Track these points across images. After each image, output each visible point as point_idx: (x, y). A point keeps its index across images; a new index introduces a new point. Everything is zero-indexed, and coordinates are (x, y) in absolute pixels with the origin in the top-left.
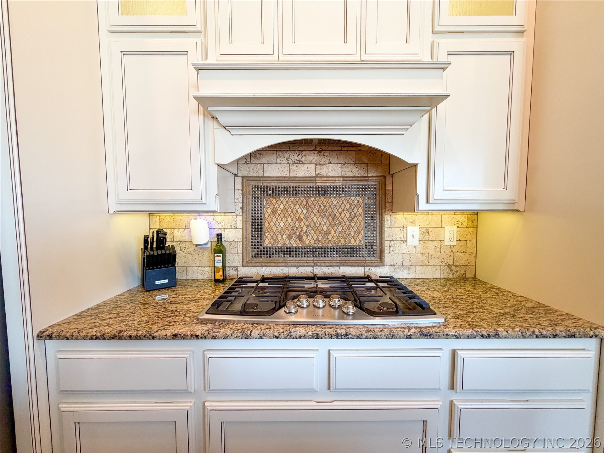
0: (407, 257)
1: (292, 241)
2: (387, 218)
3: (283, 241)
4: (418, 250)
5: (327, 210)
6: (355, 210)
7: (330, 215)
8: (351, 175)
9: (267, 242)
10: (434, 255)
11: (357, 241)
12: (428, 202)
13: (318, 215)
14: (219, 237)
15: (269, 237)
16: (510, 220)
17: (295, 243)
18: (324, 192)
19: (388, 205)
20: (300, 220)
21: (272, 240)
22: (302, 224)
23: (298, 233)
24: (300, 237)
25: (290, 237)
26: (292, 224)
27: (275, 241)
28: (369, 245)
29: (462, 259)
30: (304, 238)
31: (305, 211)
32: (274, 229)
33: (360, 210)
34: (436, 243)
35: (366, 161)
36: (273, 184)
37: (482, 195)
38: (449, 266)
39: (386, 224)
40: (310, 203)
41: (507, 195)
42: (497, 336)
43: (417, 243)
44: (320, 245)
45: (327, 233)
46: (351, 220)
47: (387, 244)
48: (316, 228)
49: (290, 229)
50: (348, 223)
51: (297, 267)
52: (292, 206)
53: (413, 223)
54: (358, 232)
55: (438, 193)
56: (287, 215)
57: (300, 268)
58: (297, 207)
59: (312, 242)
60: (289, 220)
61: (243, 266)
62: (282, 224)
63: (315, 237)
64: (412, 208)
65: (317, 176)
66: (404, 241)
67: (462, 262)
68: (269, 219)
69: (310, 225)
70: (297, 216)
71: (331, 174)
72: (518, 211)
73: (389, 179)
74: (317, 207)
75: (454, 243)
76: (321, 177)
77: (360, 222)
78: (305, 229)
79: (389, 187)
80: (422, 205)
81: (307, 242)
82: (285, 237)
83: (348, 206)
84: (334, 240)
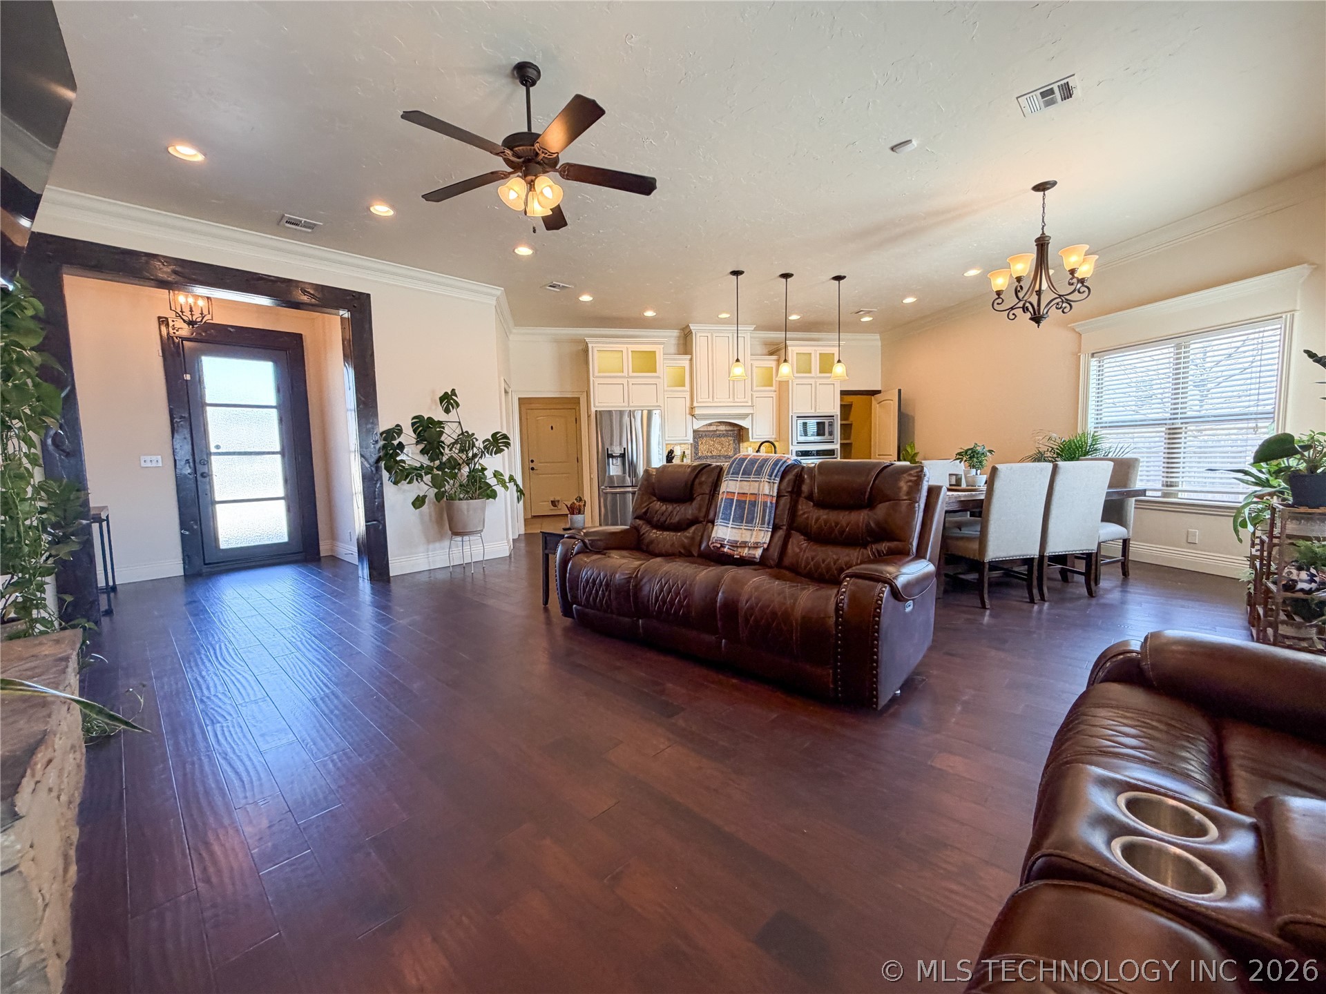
1: (708, 454)
2: (740, 444)
3: (705, 453)
5: (720, 442)
6: (730, 442)
7: (720, 444)
8: (728, 429)
9: (699, 453)
13: (717, 444)
14: (684, 452)
17: (710, 454)
18: (719, 436)
19: (740, 441)
20: (711, 446)
21: (701, 452)
24: (711, 452)
25: (707, 452)
26: (708, 447)
30: (713, 452)
31: (713, 443)
33: (732, 442)
36: (701, 433)
39: (741, 447)
40: (714, 440)
41: (774, 436)
44: (718, 455)
45: (721, 450)
48: (717, 449)
49: (707, 449)
50: (728, 447)
52: (708, 441)
53: (750, 446)
54: (731, 450)
55: (755, 437)
56: (707, 444)
58: (710, 441)
59: (716, 454)
62: (705, 447)
63: (716, 452)
64: (748, 440)
68: (701, 446)
70: (710, 444)
71: (716, 429)
73: (741, 430)
74: (718, 441)
76: (712, 430)
77: (731, 447)
79: (741, 433)
80: (751, 440)
81: (714, 454)
83: (727, 441)
84: (723, 452)
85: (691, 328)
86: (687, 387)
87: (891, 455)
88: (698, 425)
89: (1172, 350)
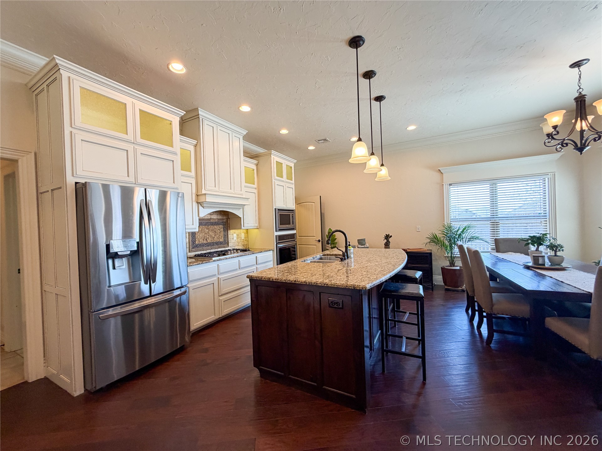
0: (234, 243)
1: (204, 241)
2: (229, 231)
3: (201, 241)
4: (236, 241)
5: (214, 230)
6: (221, 230)
7: (214, 231)
8: (219, 218)
9: (196, 242)
10: (240, 242)
11: (222, 240)
12: (244, 227)
13: (211, 231)
15: (197, 240)
16: (257, 230)
17: (205, 242)
18: (212, 224)
19: (229, 228)
20: (206, 234)
21: (198, 242)
22: (207, 235)
23: (206, 238)
24: (206, 240)
25: (203, 240)
26: (204, 235)
27: (199, 242)
28: (225, 240)
29: (246, 243)
30: (208, 240)
31: (207, 231)
32: (199, 237)
33: (222, 230)
34: (240, 239)
35: (223, 214)
37: (253, 225)
38: (243, 245)
39: (229, 234)
40: (209, 228)
41: (256, 225)
42: (261, 252)
43: (236, 239)
44: (212, 242)
45: (214, 238)
46: (220, 233)
47: (229, 240)
48: (211, 236)
49: (203, 237)
50: (219, 234)
51: (206, 250)
52: (204, 229)
53: (235, 233)
54: (222, 237)
55: (245, 224)
56: (202, 232)
57: (207, 251)
58: (205, 229)
59: (210, 241)
60: (203, 234)
61: (189, 252)
62: (201, 235)
63: (211, 239)
64: (241, 228)
65: (210, 219)
66: (233, 239)
67: (246, 244)
68: (197, 234)
69: (209, 235)
70: (205, 232)
71: (214, 218)
72: (258, 228)
73: (229, 219)
74: (211, 229)
75: (244, 238)
76: (212, 219)
77: (222, 234)
78: (208, 237)
79: (229, 222)
80: (243, 228)
81: (209, 241)
82: (202, 240)
83: (219, 228)
84: (216, 240)
85: (200, 113)
86: (193, 173)
87: (314, 236)
88: (204, 213)
89: (488, 185)
